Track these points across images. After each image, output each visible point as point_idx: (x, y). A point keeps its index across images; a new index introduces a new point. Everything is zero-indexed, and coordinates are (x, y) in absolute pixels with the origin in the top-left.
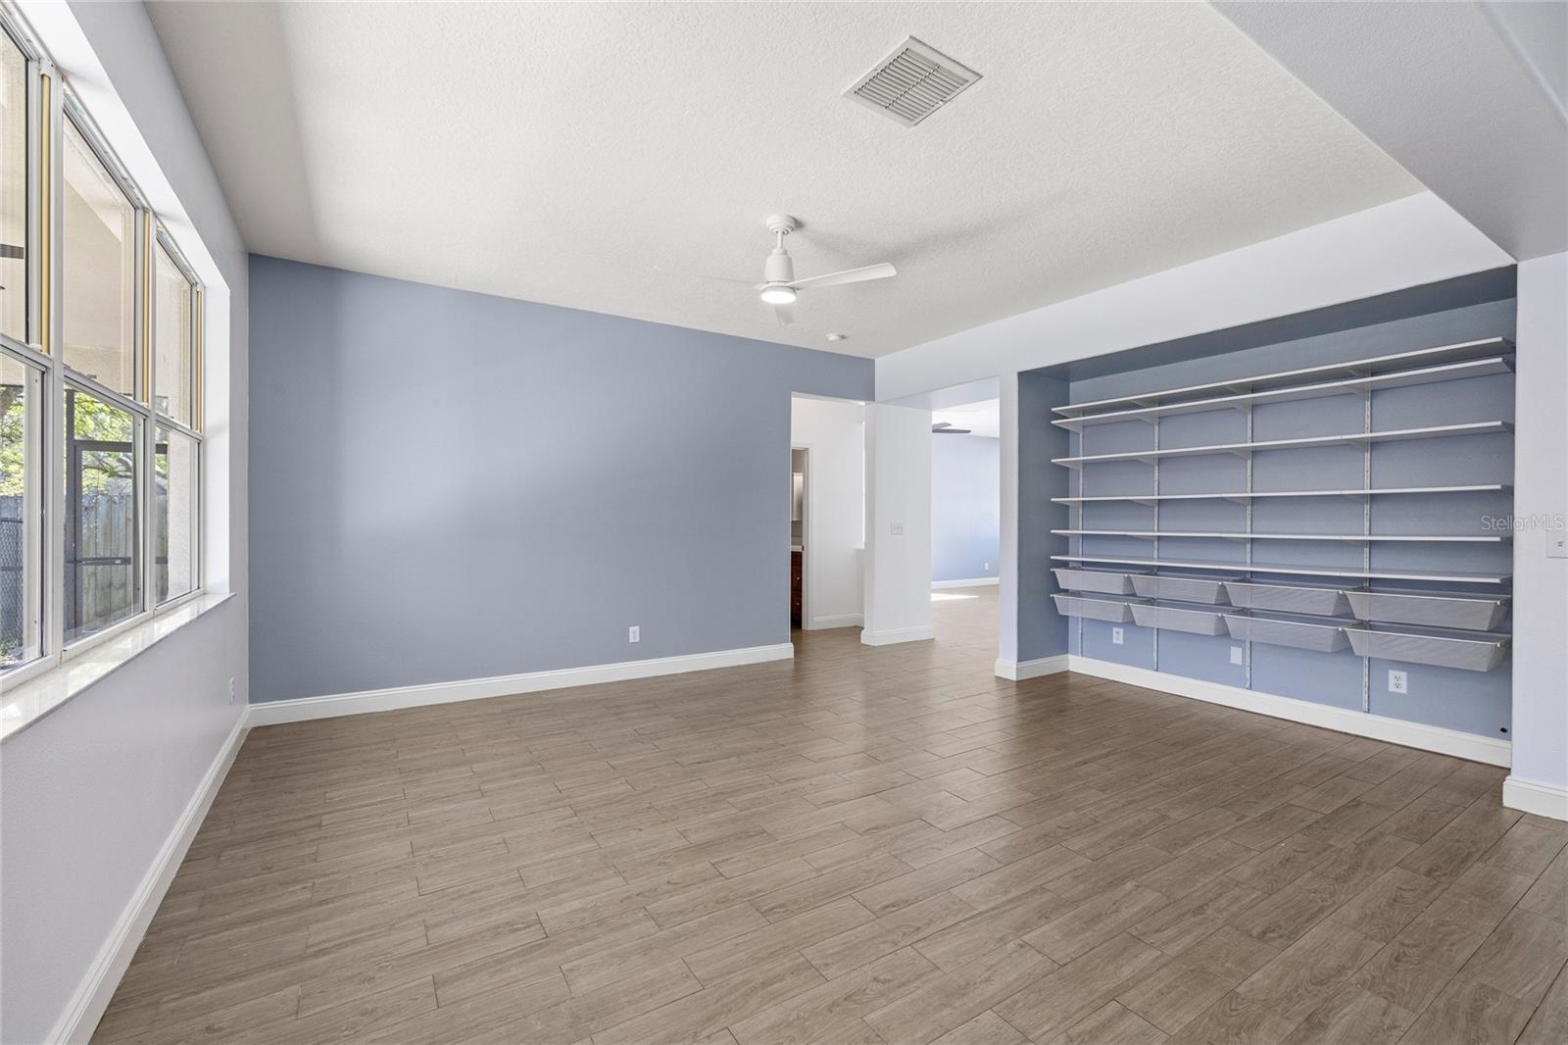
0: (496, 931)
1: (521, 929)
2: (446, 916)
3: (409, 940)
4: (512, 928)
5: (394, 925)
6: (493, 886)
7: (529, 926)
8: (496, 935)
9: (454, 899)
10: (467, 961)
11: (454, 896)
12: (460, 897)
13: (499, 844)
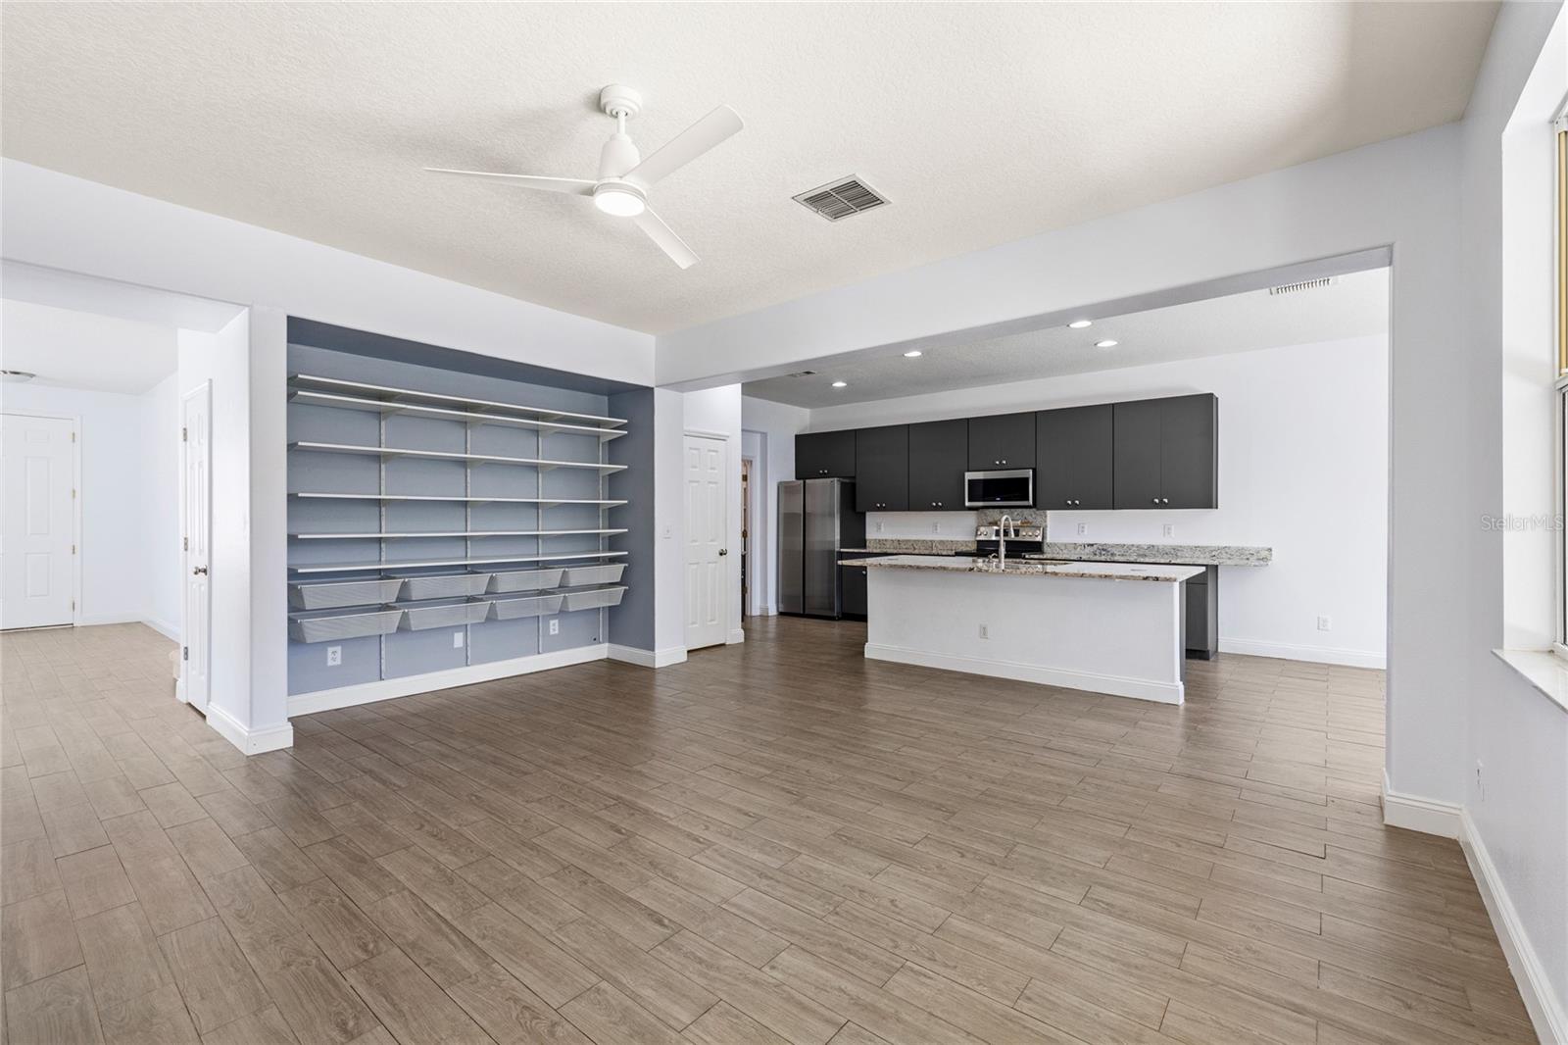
0: (1123, 914)
1: (1103, 902)
2: (1156, 956)
3: (1203, 958)
4: (1110, 909)
5: (1212, 985)
6: (1091, 952)
7: (1097, 900)
8: (1127, 911)
9: (1136, 967)
10: (1163, 911)
11: (1134, 971)
12: (1128, 965)
13: (1029, 999)
